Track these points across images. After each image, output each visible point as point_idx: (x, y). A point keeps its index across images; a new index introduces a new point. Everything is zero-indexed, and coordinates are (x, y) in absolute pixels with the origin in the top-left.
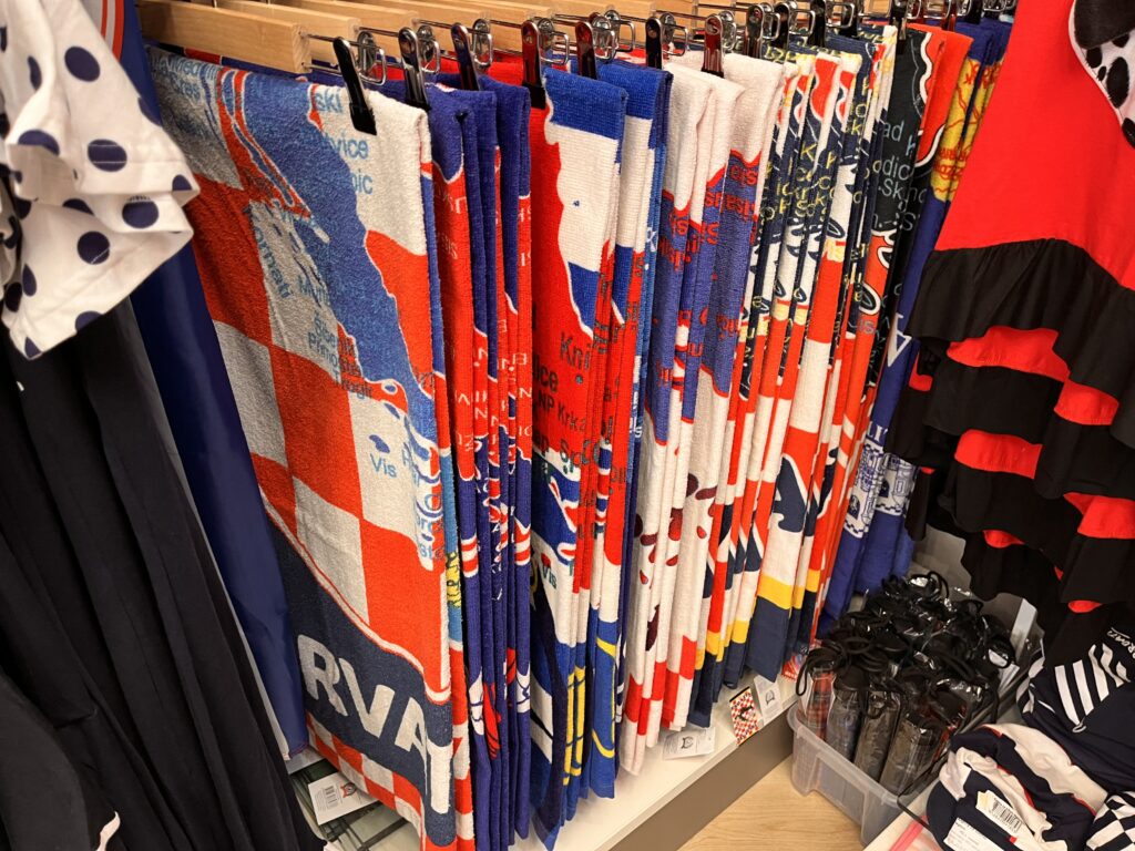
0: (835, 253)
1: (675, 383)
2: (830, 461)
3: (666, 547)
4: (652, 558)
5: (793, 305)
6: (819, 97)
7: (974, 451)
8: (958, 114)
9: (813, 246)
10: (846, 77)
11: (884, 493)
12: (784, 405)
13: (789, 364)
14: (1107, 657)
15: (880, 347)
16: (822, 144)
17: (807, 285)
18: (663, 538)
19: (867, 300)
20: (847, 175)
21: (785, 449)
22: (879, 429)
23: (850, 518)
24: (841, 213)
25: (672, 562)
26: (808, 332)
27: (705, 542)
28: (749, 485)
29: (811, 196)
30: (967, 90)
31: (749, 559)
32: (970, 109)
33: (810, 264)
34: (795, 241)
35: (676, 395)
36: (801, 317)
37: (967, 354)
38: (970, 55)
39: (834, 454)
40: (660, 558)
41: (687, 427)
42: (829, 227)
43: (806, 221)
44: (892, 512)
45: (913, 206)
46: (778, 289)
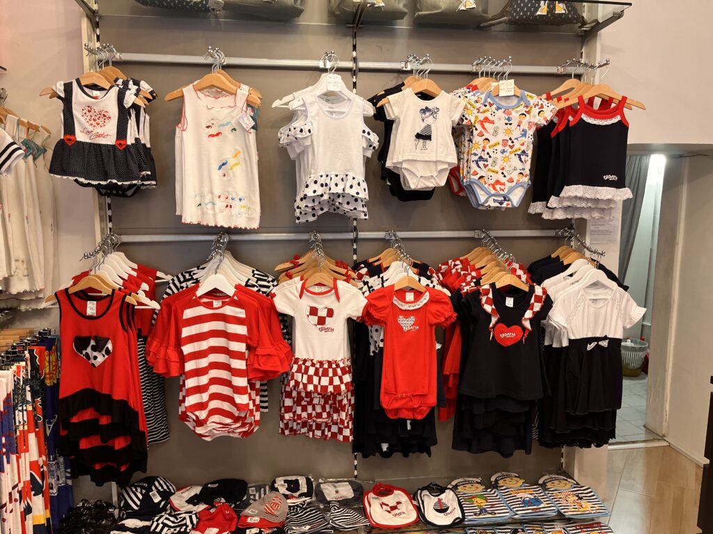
0: (30, 408)
1: (4, 454)
2: (42, 470)
3: (10, 507)
4: (6, 512)
5: (23, 425)
6: (18, 373)
7: (84, 444)
8: (47, 364)
9: (25, 408)
10: (23, 367)
11: (58, 480)
12: (27, 454)
13: (26, 442)
14: (139, 490)
15: (45, 430)
16: (21, 383)
17: (25, 419)
18: (8, 503)
19: (40, 419)
20: (28, 388)
21: (31, 469)
22: (51, 456)
23: (51, 491)
24: (29, 397)
25: (11, 511)
26: (29, 431)
27: (18, 502)
28: (24, 482)
29: (22, 396)
30: (47, 358)
31: (28, 510)
32: (49, 362)
33: (25, 413)
34: (20, 408)
35: (5, 457)
36: (26, 428)
37: (75, 420)
38: (46, 350)
39: (42, 467)
40: (8, 511)
41: (9, 465)
42: (27, 402)
43: (22, 402)
44: (63, 485)
45: (43, 390)
46: (20, 422)
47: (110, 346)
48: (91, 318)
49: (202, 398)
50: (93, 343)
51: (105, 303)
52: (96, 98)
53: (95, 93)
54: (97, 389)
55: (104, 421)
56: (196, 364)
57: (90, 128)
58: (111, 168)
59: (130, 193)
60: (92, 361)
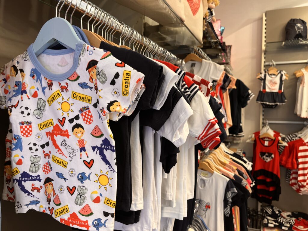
47: (273, 156)
48: (266, 146)
49: (305, 178)
50: (267, 154)
51: (272, 142)
52: (273, 78)
53: (273, 76)
54: (266, 169)
55: (268, 180)
56: (303, 166)
57: (270, 87)
58: (277, 100)
59: (274, 107)
60: (266, 160)
